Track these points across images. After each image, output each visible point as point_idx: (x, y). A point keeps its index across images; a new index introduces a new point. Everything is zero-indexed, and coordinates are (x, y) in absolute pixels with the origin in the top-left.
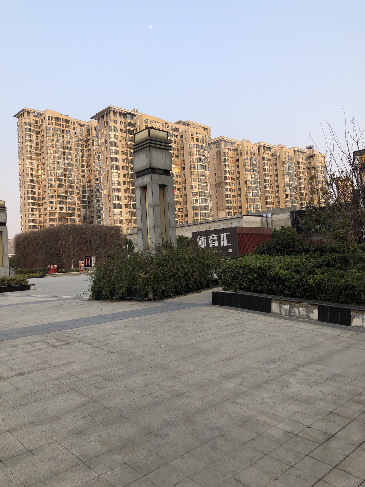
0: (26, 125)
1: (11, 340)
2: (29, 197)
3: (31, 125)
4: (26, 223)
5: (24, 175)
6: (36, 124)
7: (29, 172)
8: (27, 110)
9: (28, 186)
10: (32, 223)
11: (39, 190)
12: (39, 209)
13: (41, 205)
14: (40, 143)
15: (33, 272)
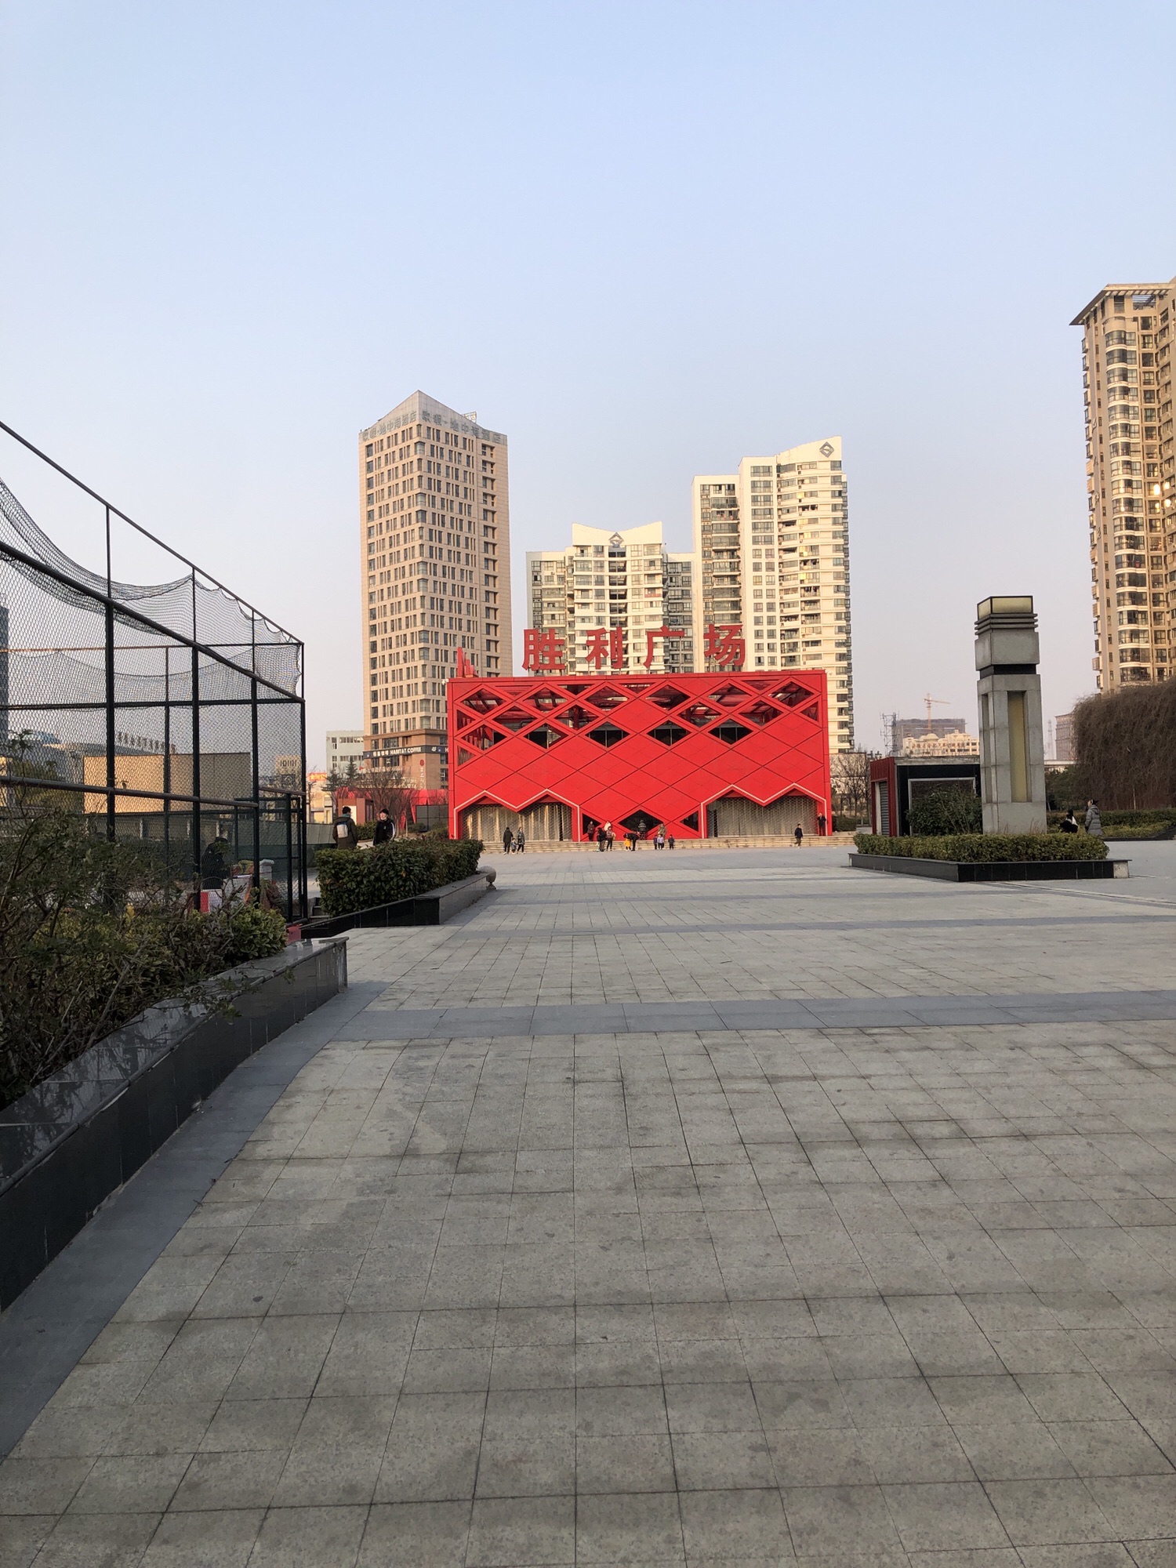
0: (1111, 342)
1: (1012, 1027)
2: (1122, 575)
3: (1127, 338)
4: (1111, 660)
5: (1104, 508)
6: (1145, 332)
7: (1122, 493)
8: (1115, 293)
9: (1117, 541)
10: (1132, 660)
11: (1156, 549)
12: (1155, 613)
13: (1161, 598)
14: (1158, 391)
15: (1133, 820)
